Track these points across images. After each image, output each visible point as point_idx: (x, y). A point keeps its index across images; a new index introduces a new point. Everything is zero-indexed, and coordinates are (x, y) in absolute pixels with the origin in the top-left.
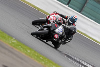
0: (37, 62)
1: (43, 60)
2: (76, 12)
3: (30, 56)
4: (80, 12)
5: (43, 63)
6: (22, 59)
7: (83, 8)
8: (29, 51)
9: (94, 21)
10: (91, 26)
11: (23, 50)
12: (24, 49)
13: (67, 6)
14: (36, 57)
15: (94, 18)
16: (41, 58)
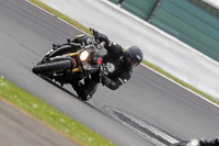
0: (53, 128)
1: (66, 125)
2: (138, 19)
3: (37, 116)
4: (146, 20)
5: (67, 131)
6: (21, 123)
7: (153, 10)
8: (35, 106)
9: (176, 40)
10: (170, 50)
11: (21, 104)
12: (23, 100)
13: (118, 7)
14: (51, 119)
15: (178, 34)
16: (62, 120)
